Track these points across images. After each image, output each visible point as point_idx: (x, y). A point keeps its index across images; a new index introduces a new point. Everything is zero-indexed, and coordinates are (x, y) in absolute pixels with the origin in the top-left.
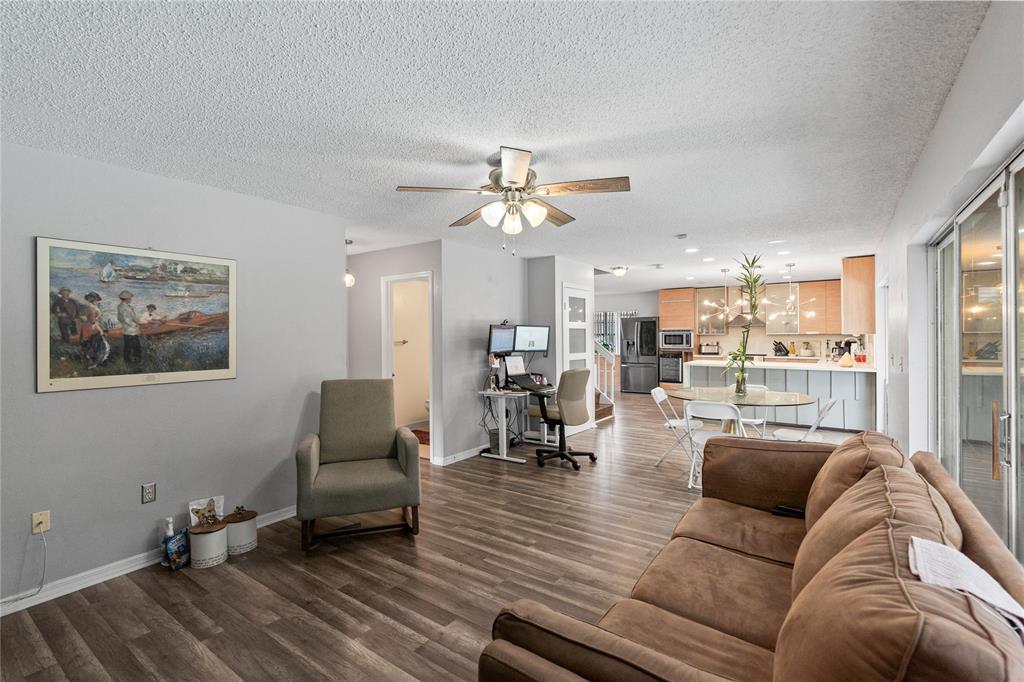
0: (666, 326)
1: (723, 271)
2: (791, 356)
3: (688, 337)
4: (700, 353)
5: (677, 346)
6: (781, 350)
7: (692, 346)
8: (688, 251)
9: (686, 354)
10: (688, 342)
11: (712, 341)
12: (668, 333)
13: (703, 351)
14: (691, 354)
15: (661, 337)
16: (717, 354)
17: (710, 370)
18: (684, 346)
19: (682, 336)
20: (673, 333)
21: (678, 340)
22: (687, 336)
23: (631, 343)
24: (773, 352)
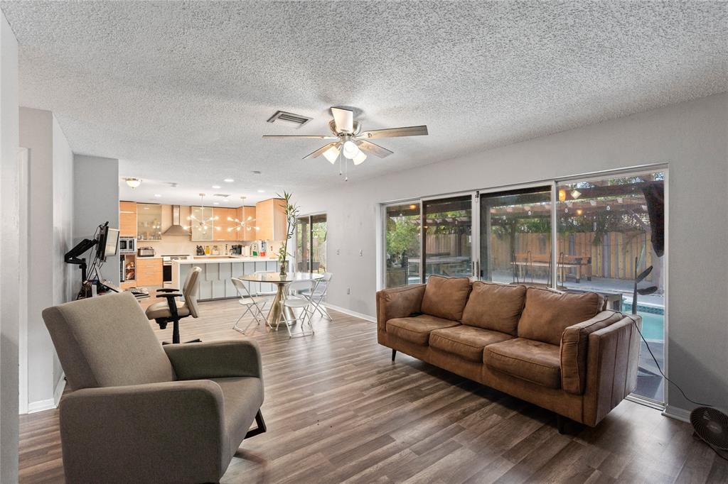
1: (200, 195)
2: (208, 255)
4: (139, 255)
6: (200, 251)
7: (134, 250)
8: (226, 180)
9: (128, 256)
10: (130, 247)
13: (142, 254)
16: (153, 256)
18: (127, 250)
19: (125, 242)
22: (131, 242)
24: (196, 253)
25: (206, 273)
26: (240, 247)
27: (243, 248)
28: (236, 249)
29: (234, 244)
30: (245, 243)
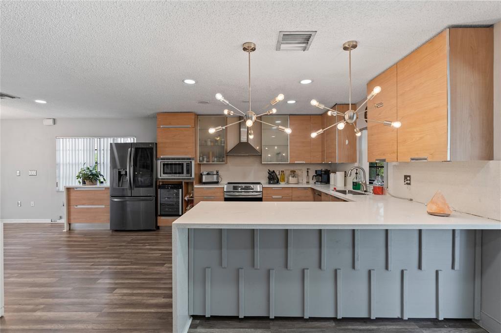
0: (166, 154)
2: (281, 184)
3: (189, 166)
4: (201, 182)
5: (177, 176)
6: (272, 178)
7: (193, 176)
9: (187, 184)
10: (189, 171)
11: (213, 169)
12: (166, 162)
13: (204, 181)
14: (192, 184)
15: (159, 164)
17: (224, 235)
18: (184, 176)
19: (182, 165)
20: (173, 162)
21: (178, 169)
22: (188, 164)
23: (123, 173)
24: (267, 180)
25: (253, 247)
26: (327, 173)
27: (332, 175)
28: (321, 175)
29: (319, 168)
30: (334, 168)
